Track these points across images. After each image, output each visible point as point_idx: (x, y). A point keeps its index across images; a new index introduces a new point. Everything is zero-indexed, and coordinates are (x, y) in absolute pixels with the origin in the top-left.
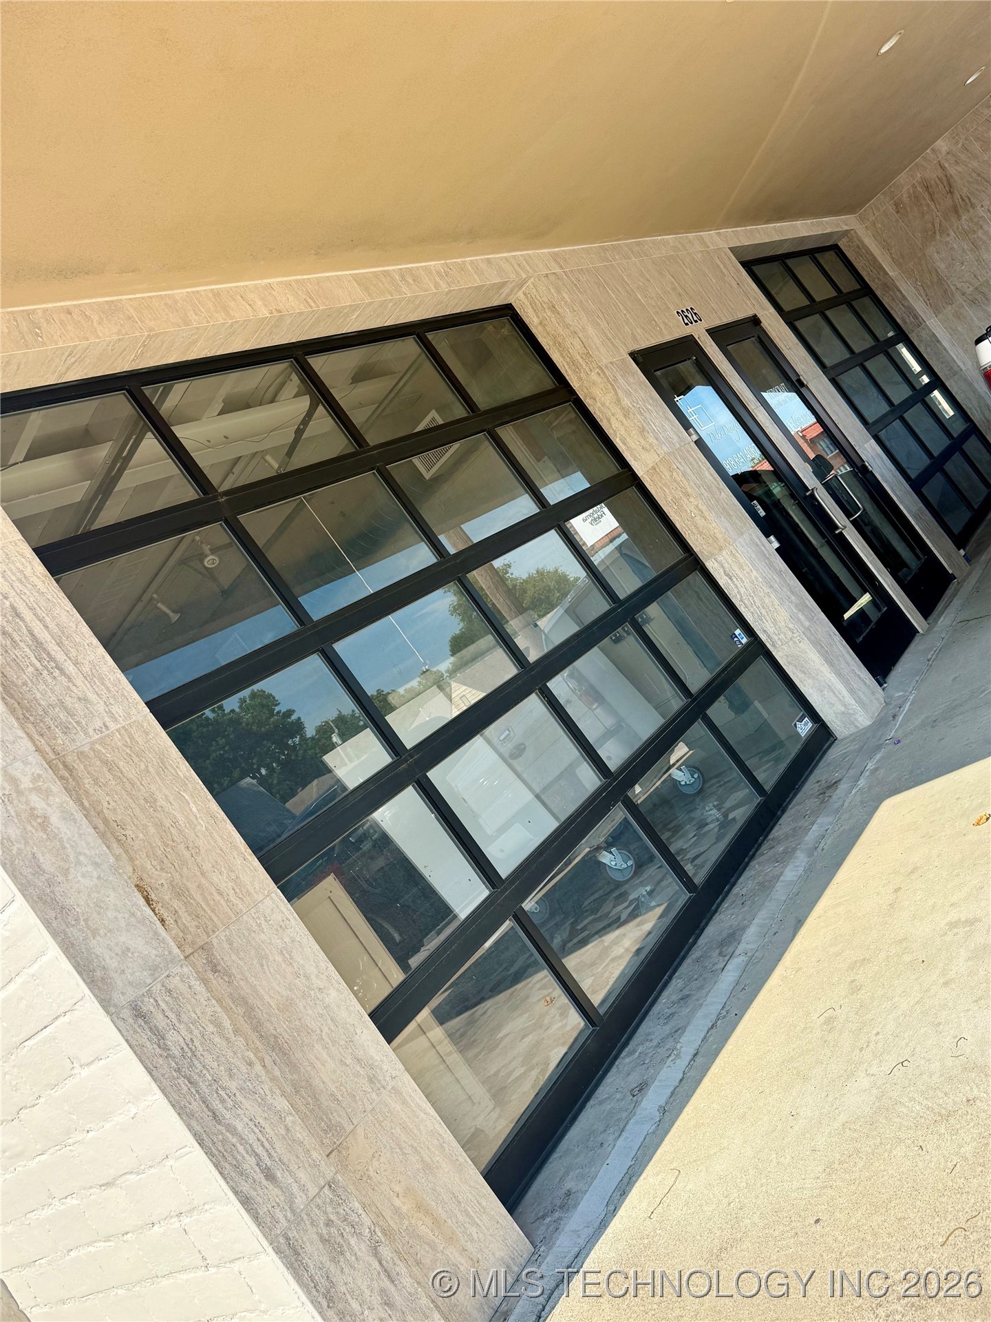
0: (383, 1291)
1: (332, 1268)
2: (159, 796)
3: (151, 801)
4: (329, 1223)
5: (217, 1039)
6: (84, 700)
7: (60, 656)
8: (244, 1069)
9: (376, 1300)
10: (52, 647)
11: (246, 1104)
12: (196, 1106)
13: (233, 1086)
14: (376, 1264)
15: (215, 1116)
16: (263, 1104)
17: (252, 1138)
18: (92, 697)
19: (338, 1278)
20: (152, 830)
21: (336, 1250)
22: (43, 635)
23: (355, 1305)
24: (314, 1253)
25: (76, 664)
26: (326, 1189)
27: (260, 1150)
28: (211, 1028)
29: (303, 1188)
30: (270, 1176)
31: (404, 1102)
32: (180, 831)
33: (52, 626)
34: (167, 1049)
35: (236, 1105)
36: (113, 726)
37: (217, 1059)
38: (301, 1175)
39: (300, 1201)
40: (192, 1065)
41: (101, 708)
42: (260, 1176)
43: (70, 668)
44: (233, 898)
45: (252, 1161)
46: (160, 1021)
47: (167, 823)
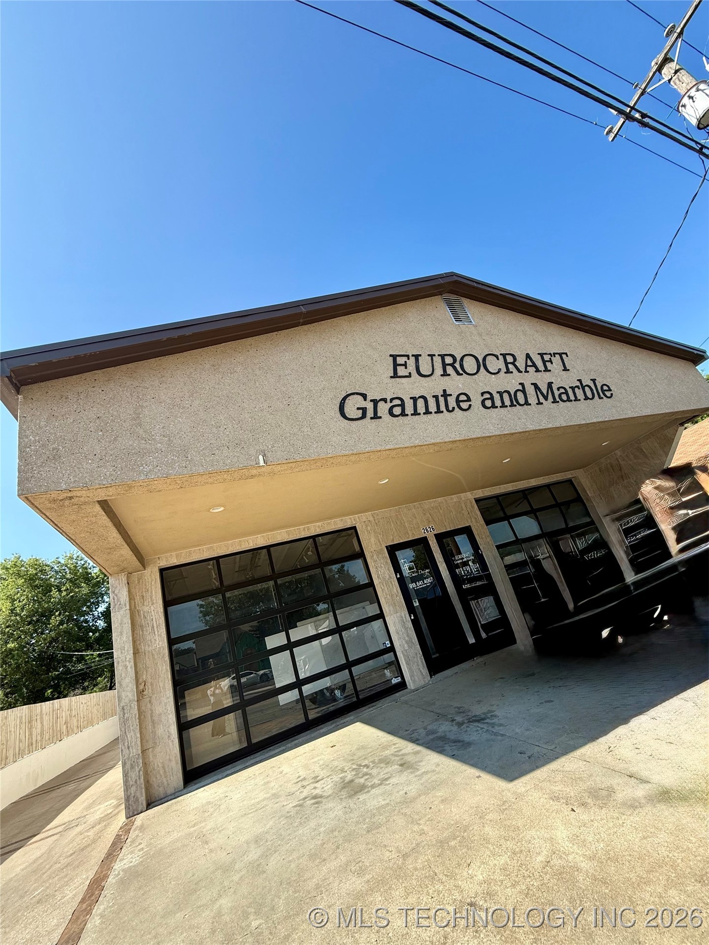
0: (136, 780)
1: (130, 771)
2: (159, 663)
3: (157, 664)
4: (134, 762)
5: (134, 718)
6: (155, 640)
7: (156, 630)
8: (135, 726)
9: (134, 780)
10: (155, 628)
11: (132, 733)
12: (123, 729)
13: (132, 728)
14: (138, 774)
15: (125, 733)
16: (135, 734)
17: (129, 739)
18: (157, 640)
19: (130, 773)
20: (154, 670)
21: (132, 767)
22: (155, 625)
23: (130, 779)
24: (128, 766)
25: (158, 632)
26: (137, 756)
27: (129, 742)
28: (134, 716)
29: (133, 753)
30: (128, 748)
31: (173, 744)
32: (159, 672)
33: (158, 623)
34: (124, 716)
35: (130, 732)
36: (158, 646)
37: (132, 722)
38: (134, 751)
39: (131, 755)
40: (127, 722)
41: (158, 642)
42: (127, 747)
43: (156, 633)
44: (162, 689)
45: (127, 743)
46: (126, 711)
47: (157, 669)
